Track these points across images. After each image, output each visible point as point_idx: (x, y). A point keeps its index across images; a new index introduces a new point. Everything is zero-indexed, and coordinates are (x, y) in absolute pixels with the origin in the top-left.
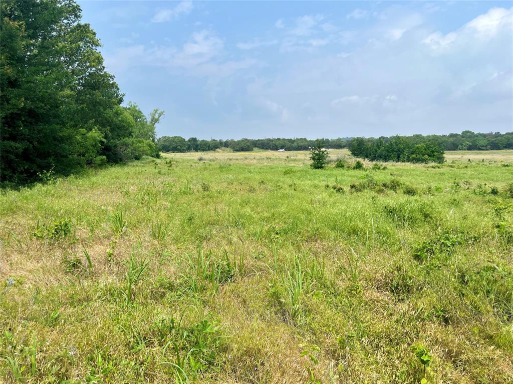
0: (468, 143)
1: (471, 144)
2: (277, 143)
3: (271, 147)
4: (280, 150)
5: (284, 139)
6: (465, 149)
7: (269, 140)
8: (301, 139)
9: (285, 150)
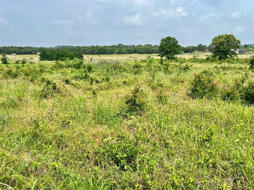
0: (117, 50)
1: (119, 51)
2: (10, 50)
3: (7, 52)
4: (13, 54)
5: (16, 47)
6: (116, 54)
7: (5, 48)
8: (28, 47)
9: (16, 54)
